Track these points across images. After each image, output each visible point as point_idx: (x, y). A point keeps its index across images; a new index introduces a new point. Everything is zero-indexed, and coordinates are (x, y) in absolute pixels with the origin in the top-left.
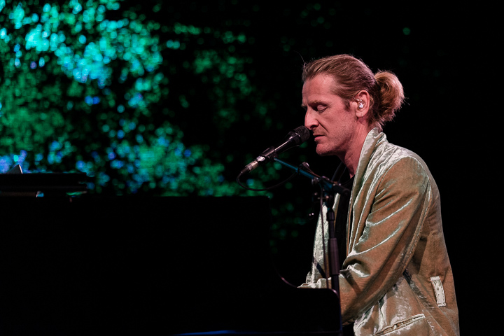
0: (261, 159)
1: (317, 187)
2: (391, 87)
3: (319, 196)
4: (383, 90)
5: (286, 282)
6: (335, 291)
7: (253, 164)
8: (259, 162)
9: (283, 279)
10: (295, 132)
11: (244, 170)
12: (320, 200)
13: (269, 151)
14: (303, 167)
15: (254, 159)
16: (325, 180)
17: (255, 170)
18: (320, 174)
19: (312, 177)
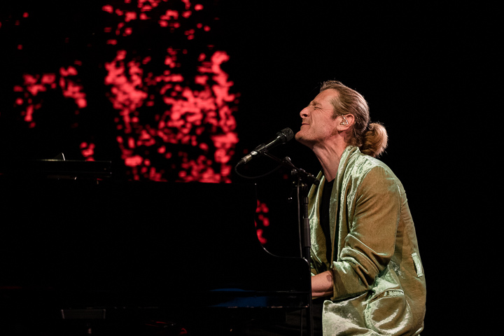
0: (254, 153)
1: (295, 177)
3: (296, 184)
5: (267, 252)
7: (248, 157)
8: (253, 156)
10: (282, 132)
11: (241, 162)
12: (297, 187)
13: (261, 147)
14: (285, 160)
15: (249, 153)
16: (302, 171)
17: (249, 162)
18: (298, 167)
19: (292, 168)
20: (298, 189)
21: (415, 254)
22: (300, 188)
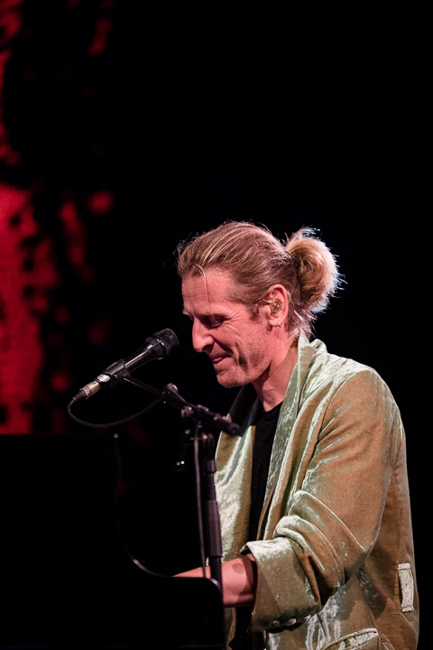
0: (104, 378)
1: (190, 421)
2: (315, 264)
3: (192, 434)
4: (302, 269)
5: (141, 567)
6: (215, 582)
7: (93, 386)
8: (101, 384)
9: (136, 562)
10: (155, 338)
11: (78, 396)
12: (193, 442)
13: (116, 366)
14: (168, 390)
15: (93, 378)
16: (202, 411)
17: (95, 396)
18: (193, 402)
19: (182, 406)
20: (196, 444)
21: (407, 565)
22: (200, 442)
